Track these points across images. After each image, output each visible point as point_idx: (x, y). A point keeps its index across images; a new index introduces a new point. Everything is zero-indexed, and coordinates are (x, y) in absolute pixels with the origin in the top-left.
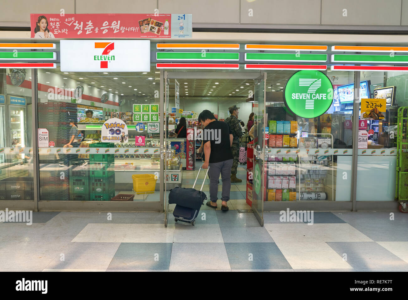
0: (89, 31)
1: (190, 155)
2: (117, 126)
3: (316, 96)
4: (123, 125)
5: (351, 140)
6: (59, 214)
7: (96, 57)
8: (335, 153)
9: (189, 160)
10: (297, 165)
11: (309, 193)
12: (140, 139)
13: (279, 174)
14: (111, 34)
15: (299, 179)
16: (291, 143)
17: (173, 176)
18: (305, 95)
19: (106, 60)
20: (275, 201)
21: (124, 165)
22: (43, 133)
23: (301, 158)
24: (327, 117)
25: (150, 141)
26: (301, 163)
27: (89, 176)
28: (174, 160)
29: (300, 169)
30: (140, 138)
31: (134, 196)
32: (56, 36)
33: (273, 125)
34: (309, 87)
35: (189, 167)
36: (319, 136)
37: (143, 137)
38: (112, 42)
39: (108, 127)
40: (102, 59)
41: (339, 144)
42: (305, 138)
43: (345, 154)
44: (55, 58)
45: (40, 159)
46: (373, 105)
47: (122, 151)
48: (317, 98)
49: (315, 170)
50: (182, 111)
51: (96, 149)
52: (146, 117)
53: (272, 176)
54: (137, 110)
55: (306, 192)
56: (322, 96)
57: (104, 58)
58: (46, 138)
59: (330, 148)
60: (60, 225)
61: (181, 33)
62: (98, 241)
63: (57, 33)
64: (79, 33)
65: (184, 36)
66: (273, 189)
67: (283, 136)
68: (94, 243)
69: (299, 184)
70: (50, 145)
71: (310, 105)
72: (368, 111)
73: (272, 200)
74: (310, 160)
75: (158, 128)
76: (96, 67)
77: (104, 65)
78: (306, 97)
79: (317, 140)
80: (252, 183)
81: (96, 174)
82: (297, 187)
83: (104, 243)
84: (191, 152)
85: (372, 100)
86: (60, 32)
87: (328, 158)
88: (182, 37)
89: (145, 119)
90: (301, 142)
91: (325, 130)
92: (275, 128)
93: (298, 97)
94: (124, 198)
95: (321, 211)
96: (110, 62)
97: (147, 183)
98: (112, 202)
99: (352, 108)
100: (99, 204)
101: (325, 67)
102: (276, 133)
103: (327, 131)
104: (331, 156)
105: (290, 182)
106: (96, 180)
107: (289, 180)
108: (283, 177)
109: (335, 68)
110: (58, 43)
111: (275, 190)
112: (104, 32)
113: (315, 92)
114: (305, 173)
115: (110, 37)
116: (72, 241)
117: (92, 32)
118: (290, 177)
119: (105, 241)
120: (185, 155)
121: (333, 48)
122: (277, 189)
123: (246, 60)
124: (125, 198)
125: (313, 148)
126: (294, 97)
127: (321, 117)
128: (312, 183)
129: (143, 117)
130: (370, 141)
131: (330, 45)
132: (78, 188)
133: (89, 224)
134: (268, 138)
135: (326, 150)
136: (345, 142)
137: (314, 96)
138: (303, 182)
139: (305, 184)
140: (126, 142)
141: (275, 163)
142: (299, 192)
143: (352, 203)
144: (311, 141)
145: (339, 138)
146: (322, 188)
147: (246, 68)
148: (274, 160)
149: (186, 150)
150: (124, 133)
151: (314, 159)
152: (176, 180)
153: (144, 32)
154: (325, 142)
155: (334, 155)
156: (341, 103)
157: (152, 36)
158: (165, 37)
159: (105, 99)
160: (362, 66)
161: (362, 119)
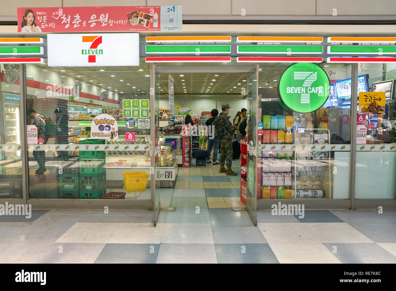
0: (77, 25)
1: (186, 151)
2: (107, 123)
3: (311, 90)
4: (112, 121)
5: (349, 135)
6: (48, 212)
7: (83, 51)
8: (332, 149)
9: (185, 156)
10: (292, 161)
11: (305, 190)
12: (130, 136)
13: (273, 171)
14: (99, 27)
15: (294, 176)
16: (286, 138)
17: (166, 173)
18: (300, 89)
19: (94, 54)
20: (270, 199)
21: (117, 162)
22: (31, 129)
23: (296, 154)
24: (324, 111)
25: (144, 138)
26: (296, 159)
27: (79, 173)
28: (168, 157)
29: (295, 166)
30: (130, 134)
31: (125, 194)
32: (43, 30)
33: (267, 120)
34: (304, 81)
35: (185, 164)
36: (315, 132)
37: (133, 133)
38: (100, 35)
39: (98, 123)
40: (90, 53)
41: (336, 139)
42: (301, 133)
43: (342, 150)
44: (42, 52)
45: (29, 157)
46: (371, 99)
47: (112, 148)
48: (313, 92)
49: (312, 167)
50: (179, 108)
51: (86, 146)
52: (136, 113)
53: (266, 173)
54: (127, 106)
55: (302, 189)
56: (318, 90)
57: (93, 52)
58: (35, 135)
59: (327, 143)
60: (47, 224)
61: (171, 25)
62: (82, 242)
63: (44, 27)
64: (66, 27)
65: (173, 28)
66: (267, 186)
67: (278, 132)
68: (78, 243)
69: (295, 181)
70: (39, 142)
71: (305, 99)
72: (366, 105)
73: (267, 198)
74: (306, 156)
75: (149, 124)
76: (84, 62)
77: (92, 59)
78: (301, 91)
79: (314, 136)
80: (246, 180)
81: (86, 172)
82: (293, 184)
83: (89, 244)
84: (187, 148)
85: (370, 93)
86: (48, 26)
87: (325, 155)
88: (172, 30)
89: (135, 115)
90: (297, 138)
91: (321, 126)
92: (270, 123)
93: (293, 91)
94: (115, 195)
95: (318, 209)
96: (98, 56)
97: (138, 181)
98: (102, 201)
99: (350, 103)
100: (89, 203)
101: (320, 59)
102: (271, 128)
103: (323, 127)
104: (328, 152)
105: (285, 179)
106: (86, 178)
107: (284, 177)
108: (278, 174)
109: (332, 60)
110: (45, 37)
111: (270, 187)
112: (92, 26)
113: (310, 86)
114: (301, 170)
115: (98, 30)
116: (56, 242)
117: (79, 25)
118: (285, 174)
119: (90, 242)
120: (181, 152)
121: (329, 40)
122: (272, 187)
123: (238, 52)
124: (117, 196)
125: (309, 144)
126: (288, 91)
127: (317, 112)
128: (308, 180)
129: (133, 112)
130: (369, 137)
131: (326, 36)
132: (68, 186)
133: (77, 223)
134: (262, 133)
135: (322, 145)
136: (342, 137)
137: (310, 90)
138: (299, 179)
139: (301, 181)
140: (116, 138)
141: (269, 159)
142: (294, 189)
143: (350, 201)
144: (307, 137)
145: (336, 134)
146: (319, 185)
147: (238, 61)
148: (269, 156)
149: (182, 146)
150: (114, 130)
151: (310, 155)
152: (170, 177)
153: (133, 25)
154: (321, 138)
155: (331, 151)
156: (339, 98)
157: (141, 29)
158: (155, 30)
159: (105, 97)
160: (359, 57)
161: (360, 114)
